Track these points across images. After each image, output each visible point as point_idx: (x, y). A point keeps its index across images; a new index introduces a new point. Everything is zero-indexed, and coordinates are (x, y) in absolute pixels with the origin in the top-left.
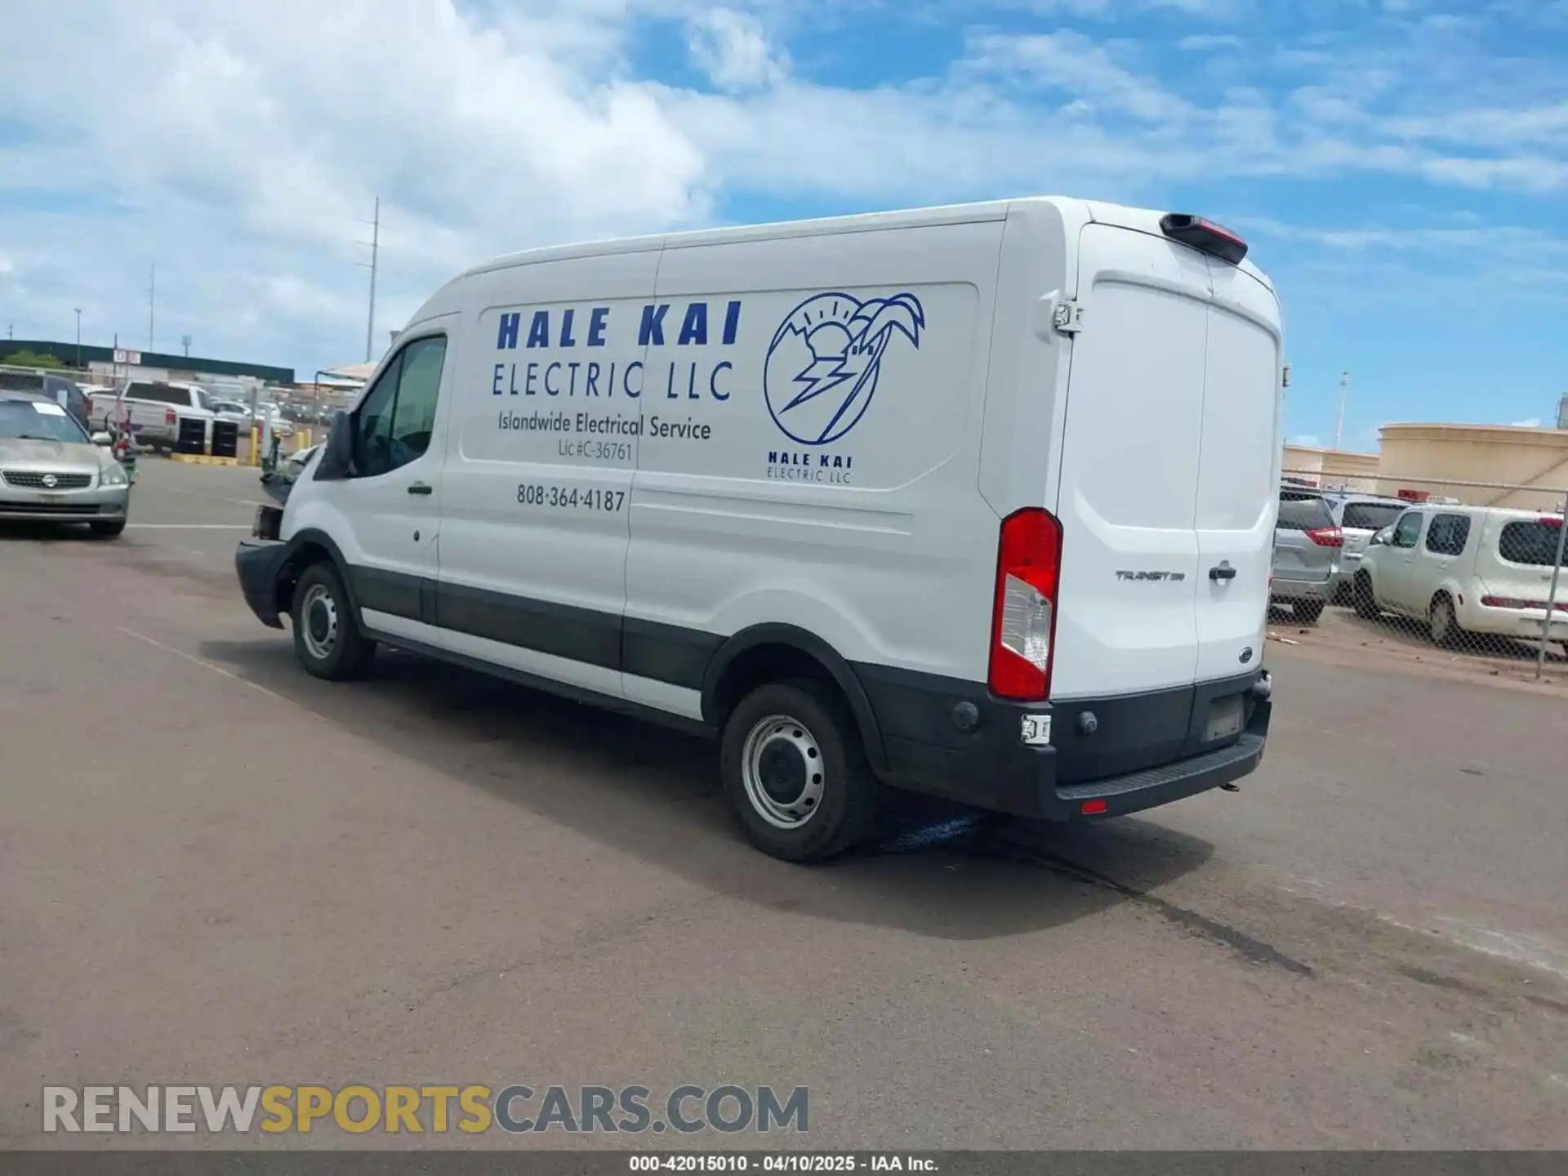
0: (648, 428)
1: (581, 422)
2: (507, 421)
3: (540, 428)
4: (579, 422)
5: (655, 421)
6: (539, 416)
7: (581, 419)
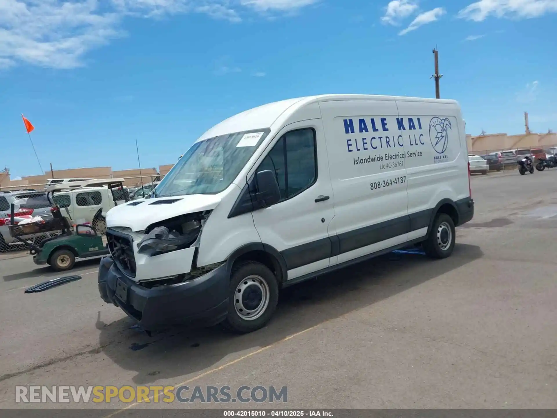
0: (407, 155)
1: (387, 157)
2: (358, 161)
3: (372, 161)
4: (386, 157)
5: (409, 153)
6: (370, 157)
7: (386, 156)
